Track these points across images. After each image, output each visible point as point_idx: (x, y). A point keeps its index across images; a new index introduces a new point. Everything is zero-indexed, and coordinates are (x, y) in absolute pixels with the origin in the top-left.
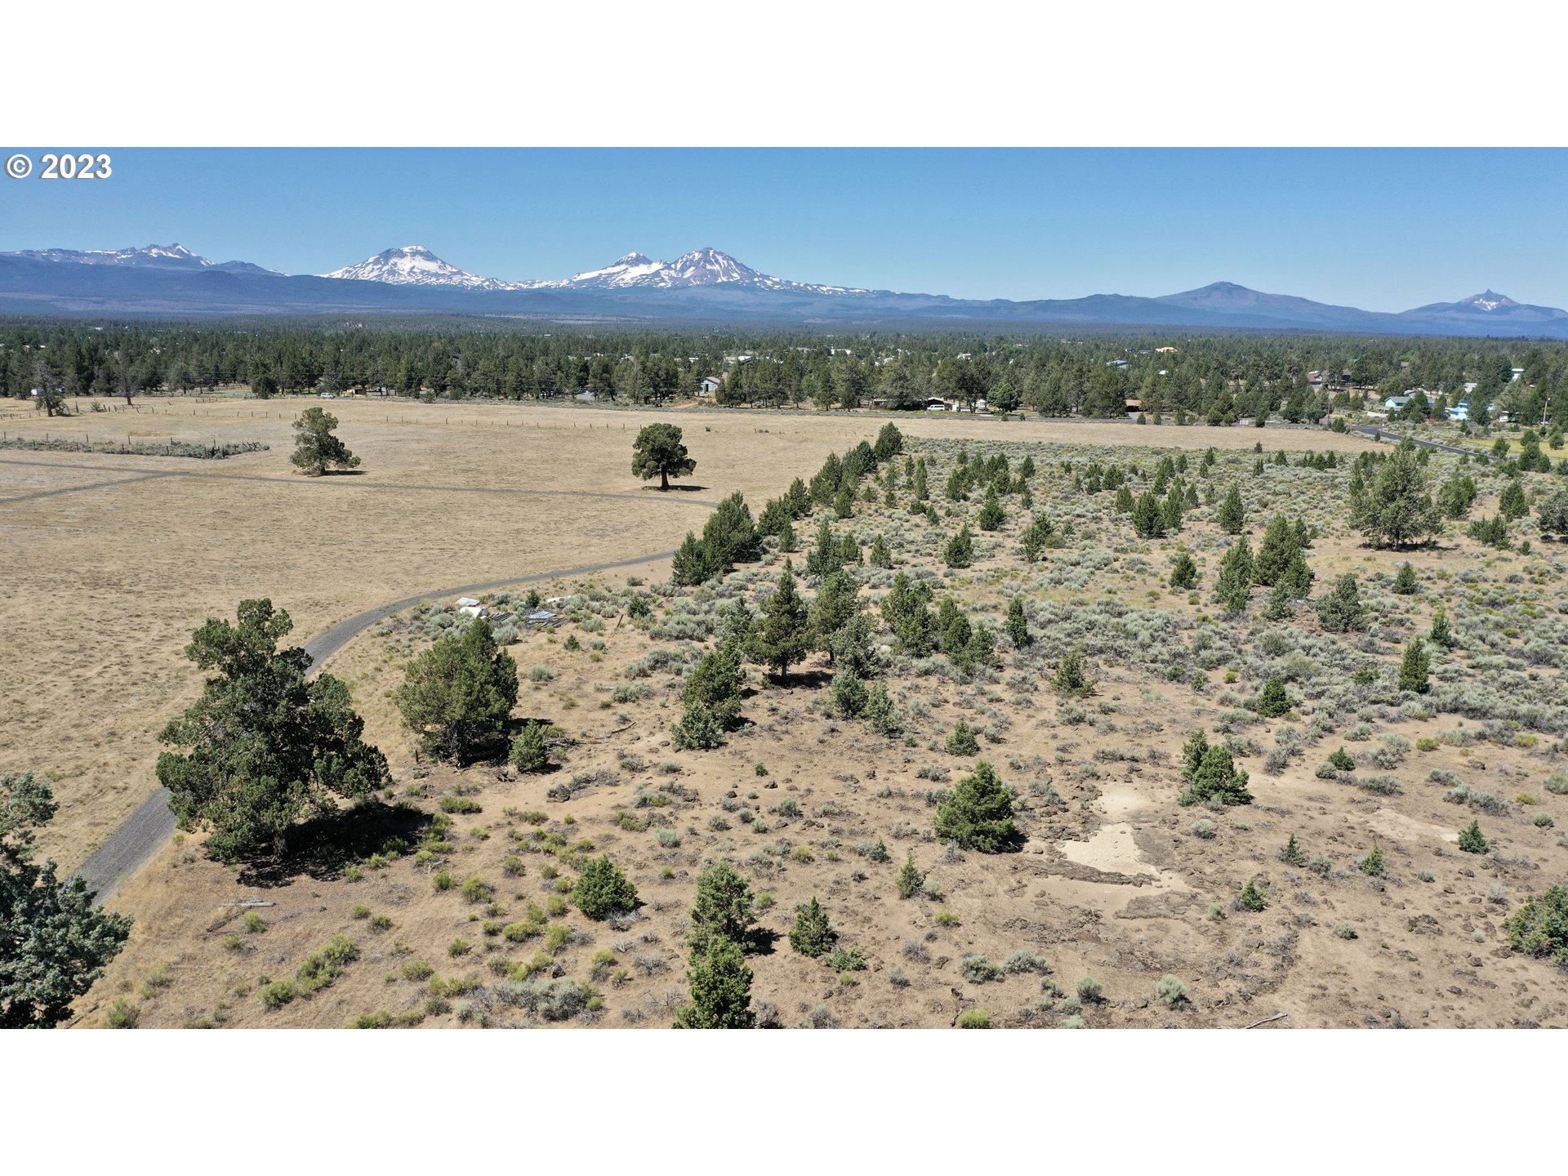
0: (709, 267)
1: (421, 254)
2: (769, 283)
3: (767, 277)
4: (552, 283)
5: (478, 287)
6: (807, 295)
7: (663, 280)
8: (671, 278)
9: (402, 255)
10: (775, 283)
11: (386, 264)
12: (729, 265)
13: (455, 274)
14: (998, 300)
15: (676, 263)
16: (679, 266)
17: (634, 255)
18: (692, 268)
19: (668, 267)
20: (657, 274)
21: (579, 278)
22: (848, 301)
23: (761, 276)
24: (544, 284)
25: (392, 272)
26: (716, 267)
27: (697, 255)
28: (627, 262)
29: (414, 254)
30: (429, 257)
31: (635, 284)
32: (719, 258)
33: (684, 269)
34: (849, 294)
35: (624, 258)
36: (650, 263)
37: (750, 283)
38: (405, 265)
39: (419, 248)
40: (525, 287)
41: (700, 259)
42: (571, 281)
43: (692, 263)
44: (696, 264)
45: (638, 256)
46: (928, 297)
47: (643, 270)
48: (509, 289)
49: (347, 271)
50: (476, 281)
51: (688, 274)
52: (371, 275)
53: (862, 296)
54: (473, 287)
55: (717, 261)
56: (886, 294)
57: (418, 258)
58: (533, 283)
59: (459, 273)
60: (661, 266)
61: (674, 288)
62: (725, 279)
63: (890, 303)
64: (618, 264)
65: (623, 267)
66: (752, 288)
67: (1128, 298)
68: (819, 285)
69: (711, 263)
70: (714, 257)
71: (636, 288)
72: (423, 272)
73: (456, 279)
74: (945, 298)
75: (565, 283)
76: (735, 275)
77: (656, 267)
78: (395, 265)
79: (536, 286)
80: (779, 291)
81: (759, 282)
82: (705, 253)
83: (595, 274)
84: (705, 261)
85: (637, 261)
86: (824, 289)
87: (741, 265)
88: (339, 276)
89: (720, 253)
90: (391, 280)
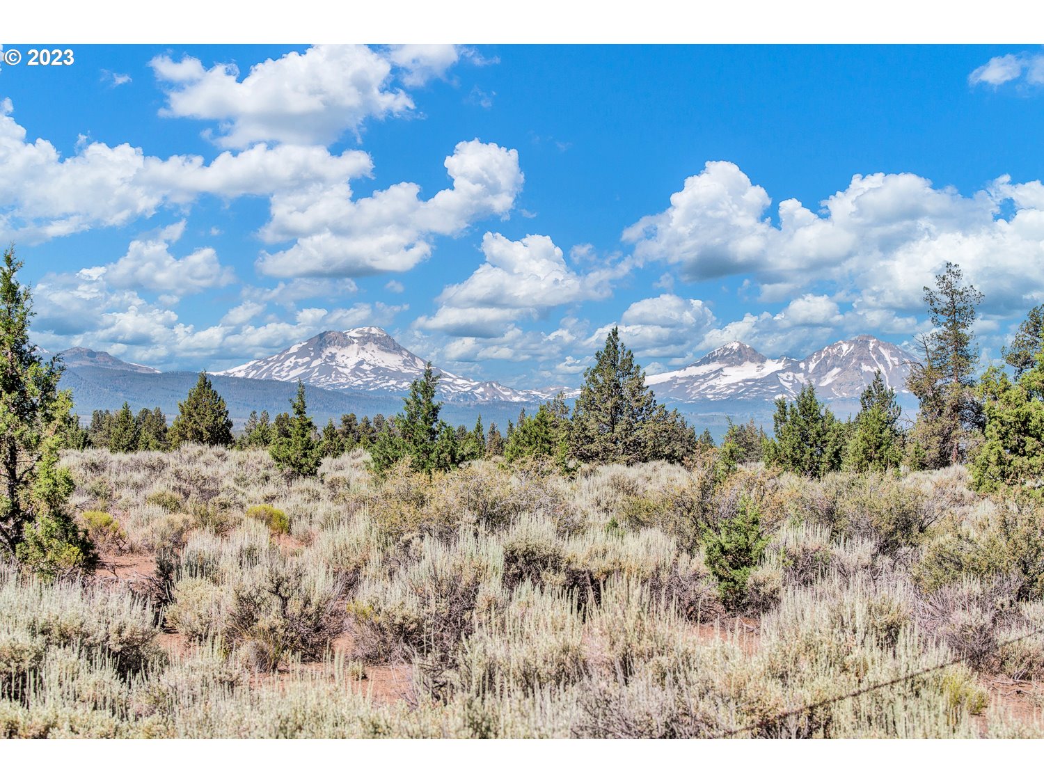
0: (866, 368)
1: (376, 340)
5: (465, 396)
7: (783, 389)
8: (798, 386)
9: (345, 342)
11: (318, 356)
12: (902, 364)
15: (807, 360)
16: (812, 366)
17: (734, 346)
18: (836, 370)
19: (793, 367)
20: (774, 377)
25: (326, 369)
27: (845, 347)
28: (722, 359)
29: (366, 339)
30: (388, 344)
31: (734, 395)
32: (885, 353)
33: (820, 371)
35: (717, 351)
36: (762, 360)
38: (349, 357)
39: (374, 331)
41: (851, 354)
43: (836, 361)
44: (844, 363)
45: (741, 347)
47: (749, 371)
48: (517, 399)
49: (254, 367)
50: (463, 386)
51: (828, 379)
52: (294, 373)
54: (458, 396)
55: (881, 358)
57: (371, 346)
60: (780, 366)
64: (706, 361)
65: (714, 366)
69: (870, 362)
70: (876, 350)
71: (734, 401)
72: (377, 370)
77: (771, 367)
78: (333, 357)
84: (860, 359)
85: (741, 357)
88: (242, 375)
89: (887, 346)
90: (324, 382)
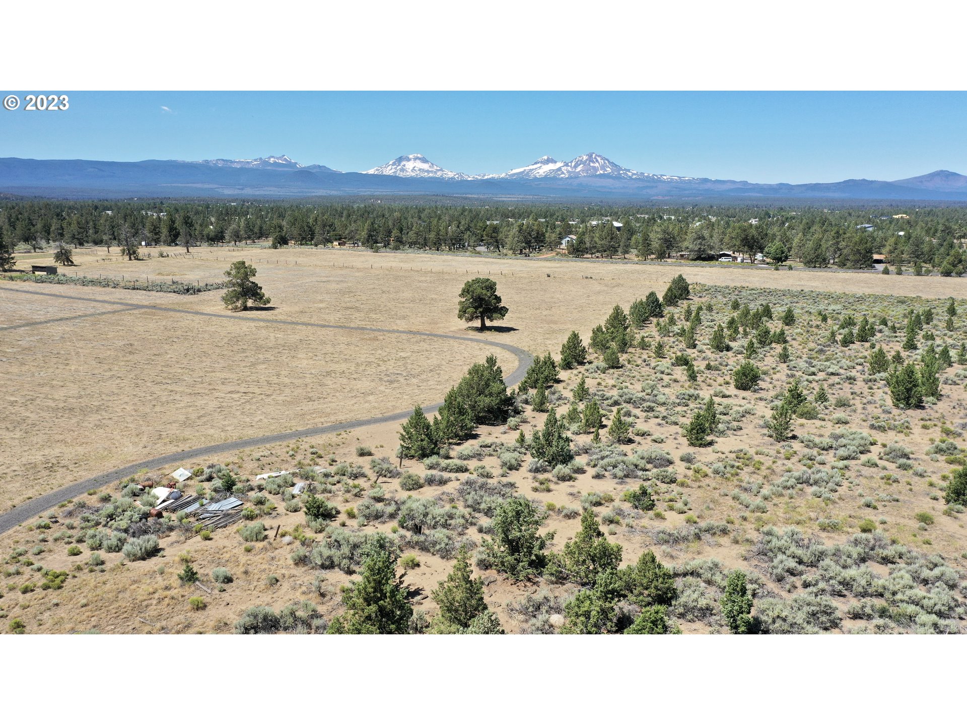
0: (592, 164)
1: (420, 159)
2: (630, 174)
3: (629, 171)
4: (495, 176)
5: (452, 178)
6: (654, 181)
7: (563, 173)
8: (568, 172)
9: (409, 160)
10: (634, 174)
11: (399, 165)
12: (605, 163)
13: (438, 170)
14: (781, 184)
15: (571, 162)
16: (573, 164)
17: (546, 157)
18: (582, 166)
19: (567, 165)
20: (559, 169)
21: (512, 172)
22: (680, 185)
23: (625, 170)
24: (491, 176)
25: (402, 170)
26: (597, 165)
28: (541, 162)
29: (416, 159)
30: (424, 160)
31: (546, 176)
32: (599, 159)
33: (576, 167)
34: (681, 181)
35: (540, 160)
36: (555, 162)
37: (618, 175)
38: (409, 165)
39: (419, 155)
40: (479, 178)
41: (587, 160)
42: (507, 174)
43: (581, 162)
44: (584, 163)
45: (548, 158)
46: (734, 182)
47: (551, 166)
48: (469, 179)
49: (377, 170)
50: (451, 175)
51: (579, 169)
52: (391, 172)
53: (690, 181)
54: (449, 178)
55: (597, 161)
56: (706, 180)
57: (418, 161)
58: (484, 175)
59: (441, 170)
60: (562, 165)
61: (570, 178)
62: (602, 172)
63: (708, 186)
64: (536, 163)
65: (539, 165)
66: (618, 178)
67: (872, 182)
68: (661, 175)
69: (593, 162)
70: (595, 158)
71: (546, 178)
72: (420, 170)
73: (439, 174)
74: (745, 183)
75: (503, 175)
76: (608, 169)
77: (559, 165)
78: (404, 165)
79: (486, 177)
80: (636, 179)
81: (623, 173)
82: (590, 156)
83: (521, 170)
84: (590, 161)
85: (548, 161)
86: (665, 177)
87: (612, 163)
88: (372, 173)
89: (599, 156)
90: (401, 175)
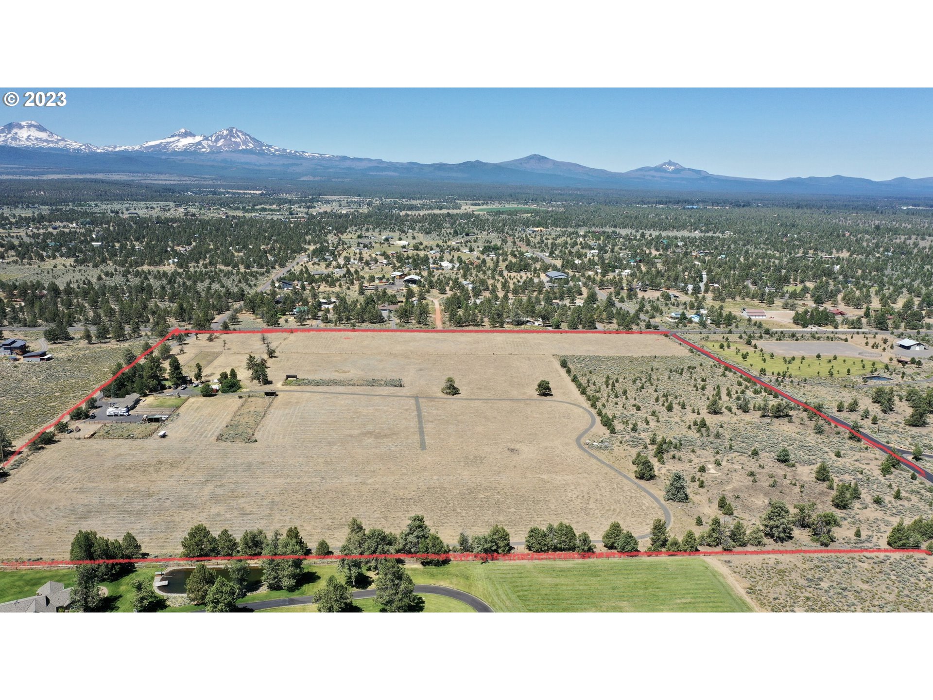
0: (233, 139)
1: (34, 126)
2: (273, 150)
3: (271, 146)
4: (129, 148)
5: (78, 149)
6: (297, 158)
7: (204, 147)
8: (209, 146)
9: (21, 127)
10: (276, 150)
11: (10, 133)
12: (246, 138)
13: (60, 140)
14: (411, 163)
15: (211, 136)
16: (214, 138)
17: (183, 130)
18: (222, 140)
19: (206, 139)
20: (199, 143)
21: (147, 145)
22: (322, 163)
23: (267, 145)
24: (123, 148)
25: (14, 139)
26: (238, 140)
27: (225, 132)
28: (179, 135)
29: (29, 126)
30: (40, 128)
31: (186, 149)
32: (240, 134)
33: (217, 140)
34: (322, 158)
35: (177, 133)
36: (194, 136)
37: (260, 150)
38: (23, 133)
39: (33, 123)
40: (110, 149)
41: (227, 135)
42: (142, 147)
43: (222, 137)
44: (225, 138)
45: (186, 131)
46: (370, 160)
47: (189, 140)
48: (99, 151)
50: (76, 145)
51: (220, 143)
53: (330, 159)
54: (74, 149)
55: (238, 136)
56: (344, 158)
57: (32, 129)
58: (115, 147)
59: (63, 140)
60: (201, 138)
61: (211, 152)
62: (244, 147)
63: (347, 164)
64: (173, 136)
65: (176, 138)
66: (261, 154)
67: (485, 164)
68: (303, 152)
69: (234, 137)
70: (236, 133)
71: (186, 152)
72: (36, 139)
73: (61, 144)
74: (380, 161)
75: (137, 148)
76: (250, 145)
77: (198, 139)
78: (16, 133)
79: (118, 149)
80: (279, 155)
81: (266, 149)
82: (230, 130)
83: (158, 142)
84: (231, 136)
85: (186, 135)
86: (307, 154)
87: (254, 138)
89: (240, 131)
90: (14, 144)
